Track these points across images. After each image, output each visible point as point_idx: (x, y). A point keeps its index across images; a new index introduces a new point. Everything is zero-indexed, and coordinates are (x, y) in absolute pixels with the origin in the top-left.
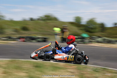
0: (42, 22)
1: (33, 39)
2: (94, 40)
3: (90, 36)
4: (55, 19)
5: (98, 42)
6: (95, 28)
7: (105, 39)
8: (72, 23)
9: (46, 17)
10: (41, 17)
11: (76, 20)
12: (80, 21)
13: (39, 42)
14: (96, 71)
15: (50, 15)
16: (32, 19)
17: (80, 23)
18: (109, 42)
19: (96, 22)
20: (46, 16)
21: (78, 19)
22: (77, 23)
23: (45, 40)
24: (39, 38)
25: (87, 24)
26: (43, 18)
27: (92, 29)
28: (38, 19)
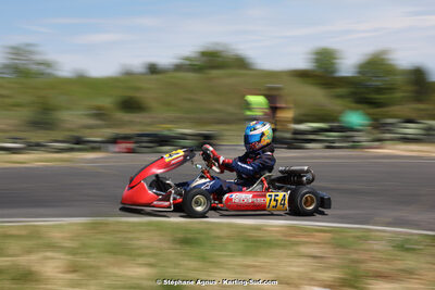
0: (191, 76)
1: (162, 141)
2: (390, 132)
3: (375, 120)
4: (241, 63)
5: (406, 140)
6: (390, 89)
7: (429, 129)
8: (302, 75)
9: (205, 59)
10: (187, 59)
11: (317, 61)
12: (334, 64)
14: (404, 247)
15: (219, 48)
16: (153, 69)
17: (334, 72)
19: (391, 62)
20: (204, 54)
21: (325, 59)
22: (322, 73)
24: (182, 137)
25: (359, 72)
26: (194, 63)
27: (379, 90)
28: (178, 68)
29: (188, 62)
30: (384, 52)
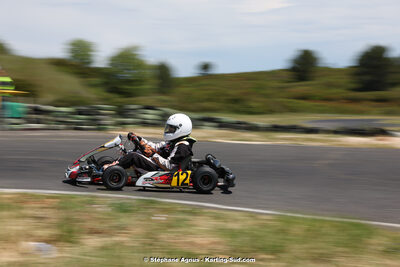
2: (132, 117)
5: (145, 124)
6: (139, 81)
7: (165, 115)
8: (58, 63)
11: (73, 51)
12: (89, 55)
17: (89, 63)
19: (143, 59)
21: (81, 50)
22: (78, 63)
25: (111, 64)
27: (129, 82)
30: (135, 48)
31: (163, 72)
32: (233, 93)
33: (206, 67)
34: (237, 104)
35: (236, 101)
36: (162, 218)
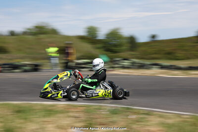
0: (30, 37)
1: (15, 67)
2: (117, 64)
3: (111, 59)
4: (54, 32)
5: (124, 67)
6: (120, 45)
7: (133, 63)
8: (81, 38)
9: (38, 29)
10: (29, 29)
11: (89, 32)
12: (96, 34)
13: (26, 71)
15: (44, 25)
16: (12, 34)
17: (95, 37)
18: (142, 66)
19: (121, 34)
20: (37, 27)
21: (92, 31)
22: (91, 37)
23: (36, 68)
24: (25, 65)
25: (107, 38)
26: (32, 31)
27: (115, 46)
28: (25, 33)
29: (29, 31)
30: (117, 29)
31: (132, 40)
32: (168, 49)
33: (153, 37)
34: (170, 55)
35: (169, 53)
36: (134, 117)
